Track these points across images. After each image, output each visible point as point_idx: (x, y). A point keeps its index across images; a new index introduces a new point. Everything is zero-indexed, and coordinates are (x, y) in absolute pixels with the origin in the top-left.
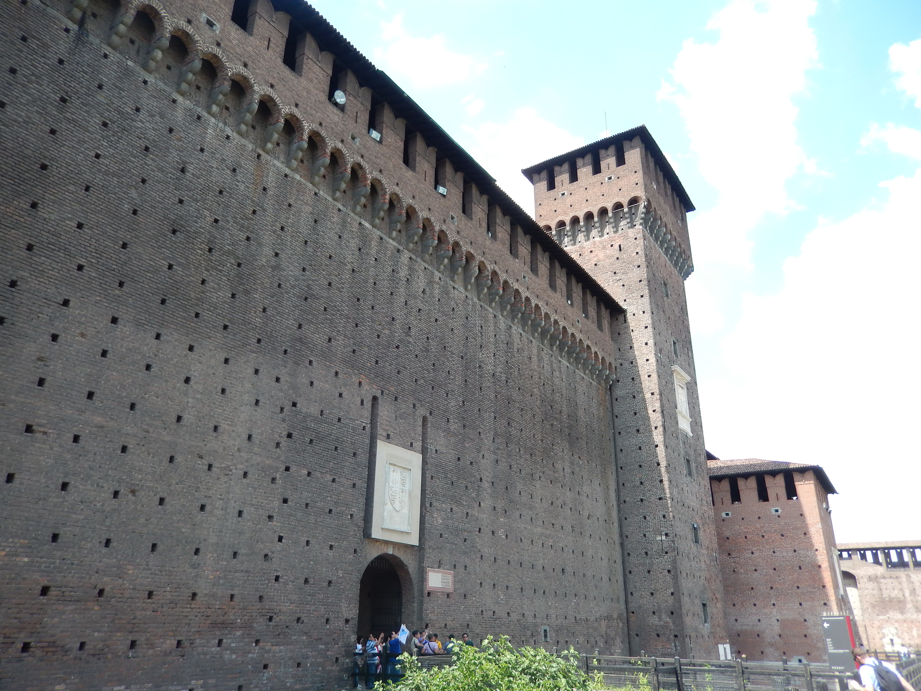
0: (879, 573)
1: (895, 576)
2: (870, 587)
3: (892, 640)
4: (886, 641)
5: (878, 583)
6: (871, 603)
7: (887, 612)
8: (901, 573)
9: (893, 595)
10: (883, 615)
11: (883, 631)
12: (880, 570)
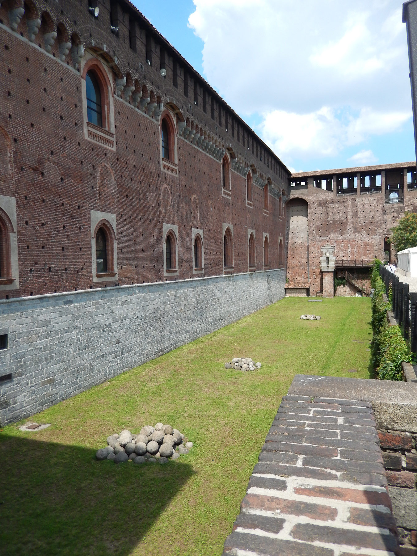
0: (329, 199)
1: (342, 201)
2: (319, 211)
3: (328, 258)
4: (323, 258)
5: (326, 207)
6: (317, 227)
7: (329, 234)
8: (348, 198)
9: (337, 218)
10: (325, 236)
11: (322, 250)
12: (331, 195)
